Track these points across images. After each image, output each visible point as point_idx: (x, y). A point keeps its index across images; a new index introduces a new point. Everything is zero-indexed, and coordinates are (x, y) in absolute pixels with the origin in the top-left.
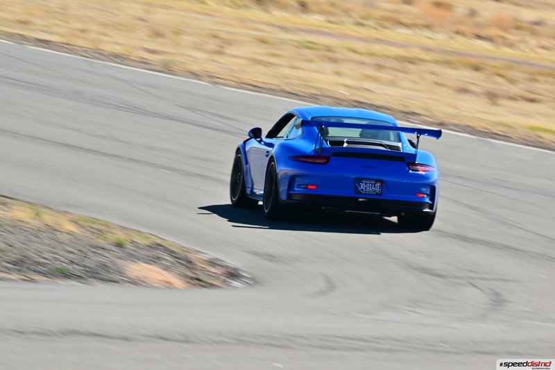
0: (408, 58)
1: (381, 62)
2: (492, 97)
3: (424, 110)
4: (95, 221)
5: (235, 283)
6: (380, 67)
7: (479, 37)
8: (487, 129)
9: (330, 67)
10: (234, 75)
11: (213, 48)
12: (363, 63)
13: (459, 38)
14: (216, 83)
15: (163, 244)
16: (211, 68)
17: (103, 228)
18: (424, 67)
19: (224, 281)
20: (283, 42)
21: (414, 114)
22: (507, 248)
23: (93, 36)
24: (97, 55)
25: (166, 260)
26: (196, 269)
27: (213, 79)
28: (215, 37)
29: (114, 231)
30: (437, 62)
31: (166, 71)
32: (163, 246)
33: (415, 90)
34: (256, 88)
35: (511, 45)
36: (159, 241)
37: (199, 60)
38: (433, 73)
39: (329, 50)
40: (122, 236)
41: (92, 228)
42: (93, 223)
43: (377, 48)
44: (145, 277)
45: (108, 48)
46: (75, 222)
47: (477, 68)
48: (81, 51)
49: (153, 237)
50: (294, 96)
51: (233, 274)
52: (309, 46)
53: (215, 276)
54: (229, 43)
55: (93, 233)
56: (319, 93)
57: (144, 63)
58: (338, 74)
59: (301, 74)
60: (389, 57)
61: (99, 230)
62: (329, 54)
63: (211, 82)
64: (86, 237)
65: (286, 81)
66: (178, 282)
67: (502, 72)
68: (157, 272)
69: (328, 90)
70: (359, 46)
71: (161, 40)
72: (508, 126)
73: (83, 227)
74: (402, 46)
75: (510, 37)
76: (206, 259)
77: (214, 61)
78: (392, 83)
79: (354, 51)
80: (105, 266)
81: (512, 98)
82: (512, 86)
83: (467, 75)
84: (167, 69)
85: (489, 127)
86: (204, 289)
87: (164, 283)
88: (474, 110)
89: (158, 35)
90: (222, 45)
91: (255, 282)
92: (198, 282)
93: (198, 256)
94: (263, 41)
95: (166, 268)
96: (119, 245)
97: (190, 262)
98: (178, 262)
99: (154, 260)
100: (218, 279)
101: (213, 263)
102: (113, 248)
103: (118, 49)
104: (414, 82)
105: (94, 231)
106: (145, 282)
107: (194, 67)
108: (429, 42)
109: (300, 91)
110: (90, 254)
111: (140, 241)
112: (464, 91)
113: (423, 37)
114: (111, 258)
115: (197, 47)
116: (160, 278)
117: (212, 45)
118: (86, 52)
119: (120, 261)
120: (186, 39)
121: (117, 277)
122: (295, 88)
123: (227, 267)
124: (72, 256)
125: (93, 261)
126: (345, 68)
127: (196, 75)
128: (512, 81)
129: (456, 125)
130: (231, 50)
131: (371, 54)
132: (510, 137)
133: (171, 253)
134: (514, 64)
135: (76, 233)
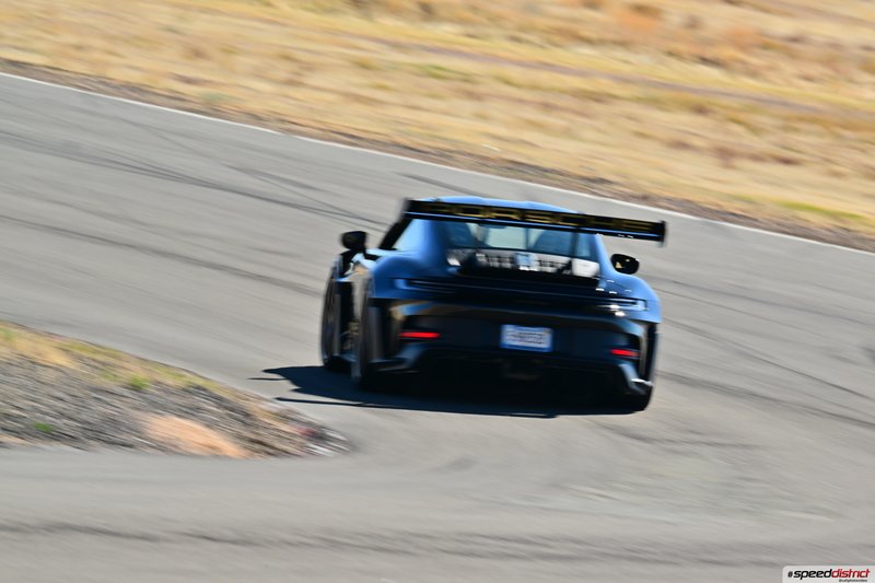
0: (593, 93)
1: (550, 99)
2: (725, 155)
3: (618, 175)
4: (99, 349)
5: (320, 450)
6: (547, 107)
7: (704, 61)
8: (718, 205)
9: (469, 106)
10: (318, 118)
11: (283, 75)
12: (521, 101)
13: (673, 62)
14: (289, 131)
15: (206, 387)
16: (280, 106)
17: (112, 360)
18: (618, 108)
19: (302, 446)
20: (396, 67)
21: (603, 181)
22: (752, 395)
23: (97, 56)
24: (101, 87)
25: (209, 411)
26: (257, 427)
27: (287, 125)
28: (288, 58)
29: (126, 365)
30: (638, 100)
31: (209, 111)
32: (204, 390)
33: (603, 144)
34: (353, 139)
35: (753, 73)
36: (200, 382)
37: (263, 95)
38: (631, 118)
39: (466, 81)
40: (139, 373)
41: (94, 360)
42: (95, 352)
43: (545, 77)
44: (178, 439)
45: (119, 74)
46: (66, 351)
47: (700, 110)
48: (75, 79)
49: (188, 375)
50: (412, 152)
51: (318, 435)
52: (435, 73)
53: (289, 437)
54: (310, 67)
55: (97, 368)
56: (454, 149)
57: (176, 99)
58: (482, 117)
59: (425, 117)
60: (563, 92)
61: (104, 364)
62: (468, 86)
63: (280, 130)
64: (83, 374)
65: (400, 128)
66: (229, 447)
67: (742, 117)
68: (195, 431)
69: (468, 144)
70: (515, 73)
71: (202, 63)
72: (750, 202)
73: (80, 358)
74: (582, 74)
75: (754, 61)
76: (275, 411)
77: (287, 97)
78: (567, 133)
79: (508, 83)
80: (113, 422)
81: (757, 158)
82: (756, 139)
83: (684, 121)
84: (212, 108)
85: (721, 203)
86: (272, 459)
87: (206, 449)
88: (696, 176)
89: (198, 54)
90: (298, 70)
91: (351, 446)
92: (261, 446)
93: (263, 407)
94: (364, 66)
95: (210, 425)
96: (136, 388)
97: (247, 415)
98: (230, 416)
99: (190, 412)
100: (292, 442)
101: (284, 417)
102: (126, 392)
103: (135, 77)
104: (599, 131)
105: (96, 364)
106: (175, 446)
107: (255, 106)
108: (626, 69)
109: (420, 144)
110: (92, 402)
111: (170, 381)
112: (681, 145)
113: (615, 60)
114: (123, 409)
115: (259, 75)
116: (202, 440)
117: (283, 70)
118: (82, 80)
119: (136, 412)
120: (244, 62)
121: (133, 439)
122: (416, 140)
123: (309, 424)
124: (60, 404)
125: (96, 411)
126: (493, 108)
127: (256, 118)
128: (755, 130)
129: (669, 200)
130: (314, 79)
131: (534, 87)
132: (756, 220)
133: (219, 401)
134: (760, 103)
135: (69, 369)
